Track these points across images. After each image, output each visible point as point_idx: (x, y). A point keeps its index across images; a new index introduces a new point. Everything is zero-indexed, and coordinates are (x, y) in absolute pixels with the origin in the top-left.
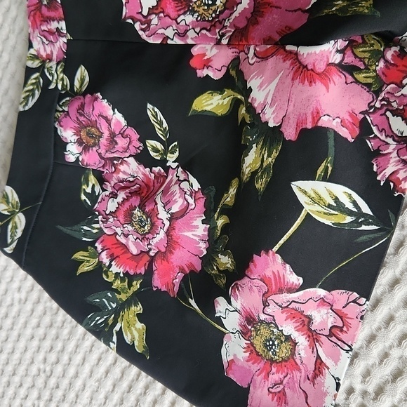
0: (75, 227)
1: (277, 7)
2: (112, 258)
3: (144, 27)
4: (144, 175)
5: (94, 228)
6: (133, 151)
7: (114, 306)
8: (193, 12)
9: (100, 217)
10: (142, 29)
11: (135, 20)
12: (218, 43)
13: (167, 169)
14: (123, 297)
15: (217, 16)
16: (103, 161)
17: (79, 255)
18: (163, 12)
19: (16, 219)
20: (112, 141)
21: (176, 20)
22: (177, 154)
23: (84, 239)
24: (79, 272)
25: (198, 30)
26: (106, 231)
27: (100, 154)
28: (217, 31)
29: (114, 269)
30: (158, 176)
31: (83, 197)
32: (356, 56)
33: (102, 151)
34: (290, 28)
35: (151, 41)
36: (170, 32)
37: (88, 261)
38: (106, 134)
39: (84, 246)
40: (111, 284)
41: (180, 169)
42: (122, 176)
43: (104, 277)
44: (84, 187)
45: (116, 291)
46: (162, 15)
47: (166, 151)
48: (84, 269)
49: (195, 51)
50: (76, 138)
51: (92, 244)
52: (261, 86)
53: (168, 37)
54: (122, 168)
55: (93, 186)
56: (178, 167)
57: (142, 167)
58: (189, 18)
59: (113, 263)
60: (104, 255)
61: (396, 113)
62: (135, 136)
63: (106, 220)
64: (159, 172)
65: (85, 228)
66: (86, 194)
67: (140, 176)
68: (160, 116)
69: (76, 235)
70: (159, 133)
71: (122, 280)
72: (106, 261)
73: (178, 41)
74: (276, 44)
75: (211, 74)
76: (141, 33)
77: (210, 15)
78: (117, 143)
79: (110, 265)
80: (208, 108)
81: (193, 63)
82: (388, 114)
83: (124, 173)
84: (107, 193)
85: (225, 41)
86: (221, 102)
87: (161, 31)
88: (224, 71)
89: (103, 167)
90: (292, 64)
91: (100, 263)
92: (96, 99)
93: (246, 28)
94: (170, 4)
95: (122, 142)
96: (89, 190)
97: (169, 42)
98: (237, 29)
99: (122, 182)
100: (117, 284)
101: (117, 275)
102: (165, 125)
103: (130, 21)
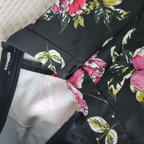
2: (80, 8)
5: (64, 16)
7: (102, 9)
9: (60, 12)
17: (76, 26)
23: (69, 22)
31: (49, 19)
37: (79, 21)
44: (45, 19)
59: (82, 8)
60: (77, 13)
65: (63, 20)
69: (66, 26)
91: (81, 15)
96: (47, 16)
100: (91, 8)
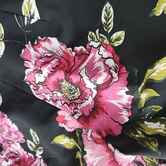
1: (106, 113)
3: (35, 88)
4: (24, 154)
6: (19, 140)
8: (62, 93)
10: (33, 89)
11: (31, 84)
12: (73, 115)
13: (36, 157)
15: (74, 100)
16: (3, 140)
18: (46, 86)
20: (10, 133)
21: (52, 92)
22: (42, 152)
25: (63, 102)
27: (2, 137)
28: (73, 108)
30: (30, 158)
32: (142, 158)
33: (4, 136)
34: (111, 131)
35: (37, 96)
36: (48, 97)
38: (7, 131)
41: (42, 160)
42: (12, 149)
46: (45, 87)
47: (36, 148)
49: (59, 113)
52: (91, 155)
53: (47, 99)
54: (13, 146)
56: (41, 158)
57: (23, 150)
58: (59, 94)
62: (22, 136)
64: (31, 156)
67: (21, 154)
70: (35, 141)
73: (51, 103)
74: (103, 138)
75: (66, 128)
76: (33, 90)
77: (70, 97)
78: (12, 135)
80: (62, 143)
81: (57, 119)
83: (13, 148)
84: (3, 157)
85: (76, 117)
86: (69, 142)
87: (43, 94)
88: (73, 130)
89: (3, 142)
90: (110, 156)
93: (88, 117)
94: (51, 84)
95: (14, 136)
97: (47, 101)
98: (83, 115)
99: (12, 153)
102: (38, 139)
103: (28, 83)
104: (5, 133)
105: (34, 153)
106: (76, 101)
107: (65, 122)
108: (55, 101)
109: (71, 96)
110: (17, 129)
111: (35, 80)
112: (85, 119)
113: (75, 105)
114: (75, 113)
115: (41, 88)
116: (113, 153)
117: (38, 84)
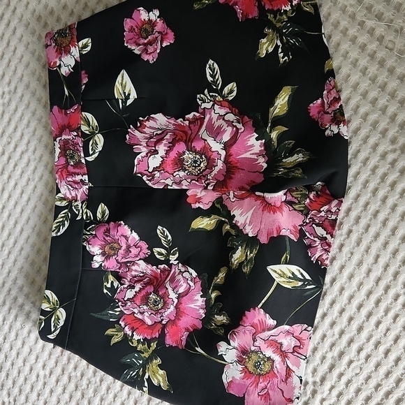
0: (104, 313)
1: (242, 169)
3: (149, 178)
4: (152, 271)
6: (142, 255)
8: (185, 170)
10: (148, 180)
11: (143, 175)
12: (206, 188)
13: (170, 266)
14: (146, 355)
15: (201, 173)
16: (119, 265)
18: (164, 170)
19: (58, 313)
20: (128, 250)
21: (172, 174)
22: (177, 255)
24: (112, 343)
25: (189, 180)
26: (125, 312)
27: (117, 261)
28: (203, 181)
29: (136, 337)
30: (163, 271)
32: (293, 196)
33: (119, 258)
34: (254, 182)
35: (155, 187)
36: (169, 182)
38: (124, 247)
39: (112, 325)
40: (136, 347)
41: (180, 265)
42: (134, 273)
43: (130, 343)
45: (140, 352)
46: (162, 171)
47: (169, 254)
48: (115, 340)
49: (189, 193)
50: (101, 251)
51: (117, 322)
52: (241, 214)
53: (168, 185)
54: (133, 268)
55: (112, 282)
56: (178, 263)
57: (150, 266)
58: (182, 174)
61: (318, 225)
62: (144, 245)
63: (125, 304)
64: (164, 268)
66: (107, 288)
67: (149, 272)
68: (167, 232)
70: (164, 243)
71: (143, 344)
72: (129, 333)
73: (175, 187)
74: (248, 191)
75: (202, 207)
76: (147, 182)
77: (196, 172)
78: (131, 252)
79: (133, 335)
80: (201, 227)
81: (189, 200)
82: (314, 225)
83: (136, 271)
84: (125, 286)
85: (210, 188)
86: (209, 222)
87: (162, 181)
88: (210, 204)
89: (119, 268)
90: (261, 202)
92: (120, 225)
93: (224, 180)
94: (169, 165)
95: (134, 251)
97: (169, 187)
98: (218, 181)
99: (135, 277)
101: (139, 341)
102: (170, 238)
103: (139, 175)
104: (121, 252)
105: (167, 262)
106: (204, 173)
107: (199, 200)
108: (179, 183)
109: (197, 170)
110: (137, 238)
111: (149, 168)
112: (221, 185)
113: (204, 177)
114: (208, 184)
115: (157, 174)
116: (264, 197)
117: (153, 171)
